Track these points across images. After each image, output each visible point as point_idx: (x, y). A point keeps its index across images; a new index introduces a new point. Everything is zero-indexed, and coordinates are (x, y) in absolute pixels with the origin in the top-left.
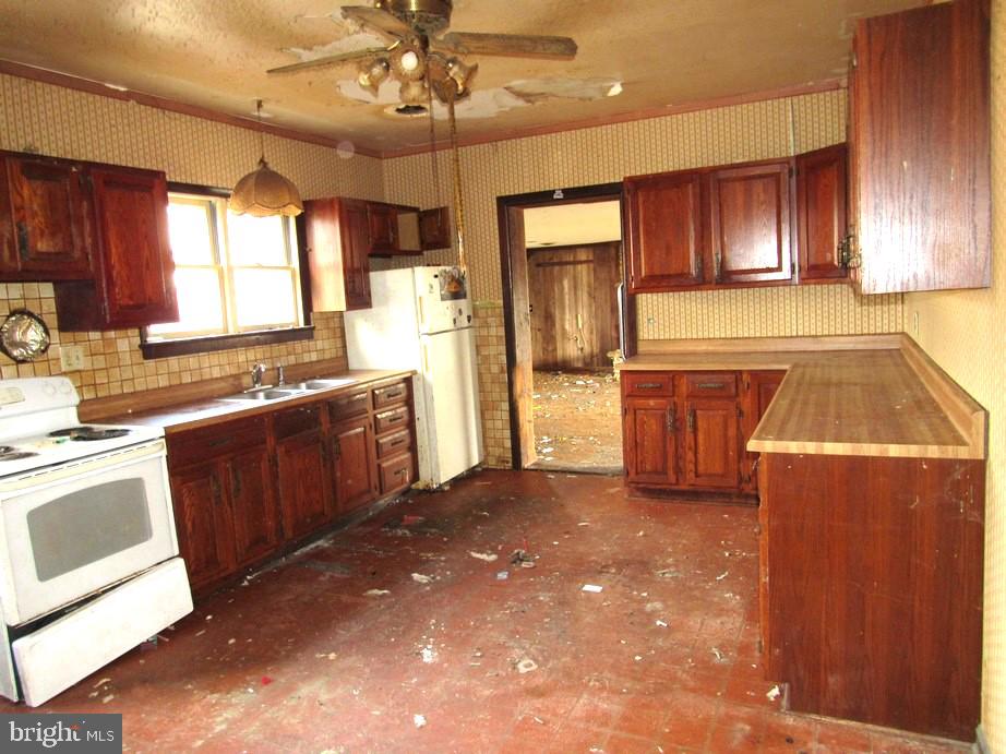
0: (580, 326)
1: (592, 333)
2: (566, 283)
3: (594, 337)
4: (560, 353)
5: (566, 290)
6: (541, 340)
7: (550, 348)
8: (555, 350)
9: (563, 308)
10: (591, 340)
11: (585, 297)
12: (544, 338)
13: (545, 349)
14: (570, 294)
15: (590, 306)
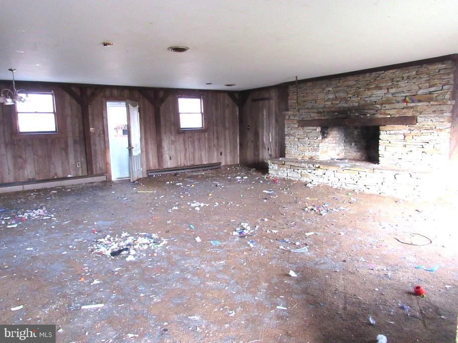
0: (271, 141)
1: (276, 145)
2: (265, 113)
3: (277, 149)
4: (261, 157)
5: (265, 116)
6: (253, 148)
7: (257, 153)
8: (259, 154)
9: (263, 128)
10: (276, 151)
11: (274, 121)
12: (254, 146)
13: (254, 154)
14: (266, 119)
15: (276, 128)
